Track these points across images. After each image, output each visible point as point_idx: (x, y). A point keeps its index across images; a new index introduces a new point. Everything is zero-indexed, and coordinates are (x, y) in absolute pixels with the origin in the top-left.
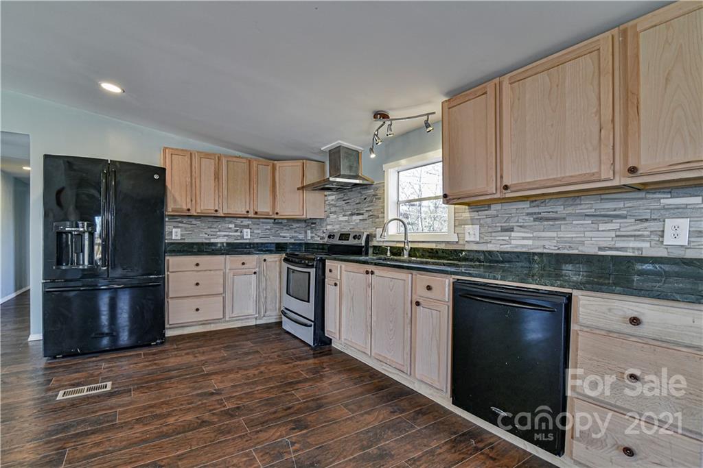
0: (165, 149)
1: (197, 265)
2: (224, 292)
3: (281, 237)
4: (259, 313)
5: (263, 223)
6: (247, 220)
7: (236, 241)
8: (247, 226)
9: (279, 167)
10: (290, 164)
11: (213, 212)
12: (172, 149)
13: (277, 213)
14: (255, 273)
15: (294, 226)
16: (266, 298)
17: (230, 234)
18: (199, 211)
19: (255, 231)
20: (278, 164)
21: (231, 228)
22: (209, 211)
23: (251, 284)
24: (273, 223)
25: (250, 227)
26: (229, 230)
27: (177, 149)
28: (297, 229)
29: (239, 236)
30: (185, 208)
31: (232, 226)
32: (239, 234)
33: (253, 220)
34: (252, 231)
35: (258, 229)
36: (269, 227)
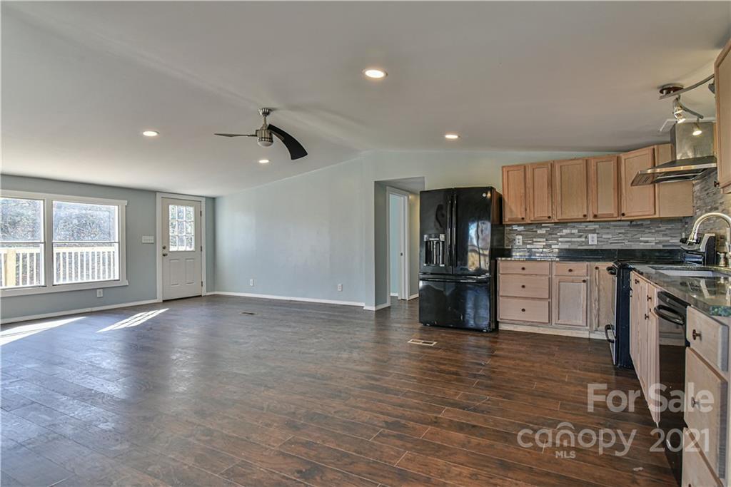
0: (503, 167)
1: (523, 269)
2: (550, 297)
3: (641, 242)
4: (590, 326)
5: (615, 226)
6: (593, 223)
7: (579, 248)
8: (593, 231)
9: (625, 160)
10: (638, 154)
11: (546, 218)
12: (508, 166)
13: (623, 215)
14: (584, 281)
15: (663, 228)
16: (599, 309)
17: (573, 240)
18: (532, 219)
19: (604, 236)
20: (623, 156)
21: (574, 234)
22: (543, 218)
23: (580, 293)
24: (629, 226)
25: (597, 231)
26: (573, 236)
27: (513, 166)
28: (667, 232)
29: (583, 242)
30: (520, 217)
31: (575, 231)
32: (583, 239)
33: (601, 224)
34: (599, 235)
35: (608, 233)
36: (623, 231)
